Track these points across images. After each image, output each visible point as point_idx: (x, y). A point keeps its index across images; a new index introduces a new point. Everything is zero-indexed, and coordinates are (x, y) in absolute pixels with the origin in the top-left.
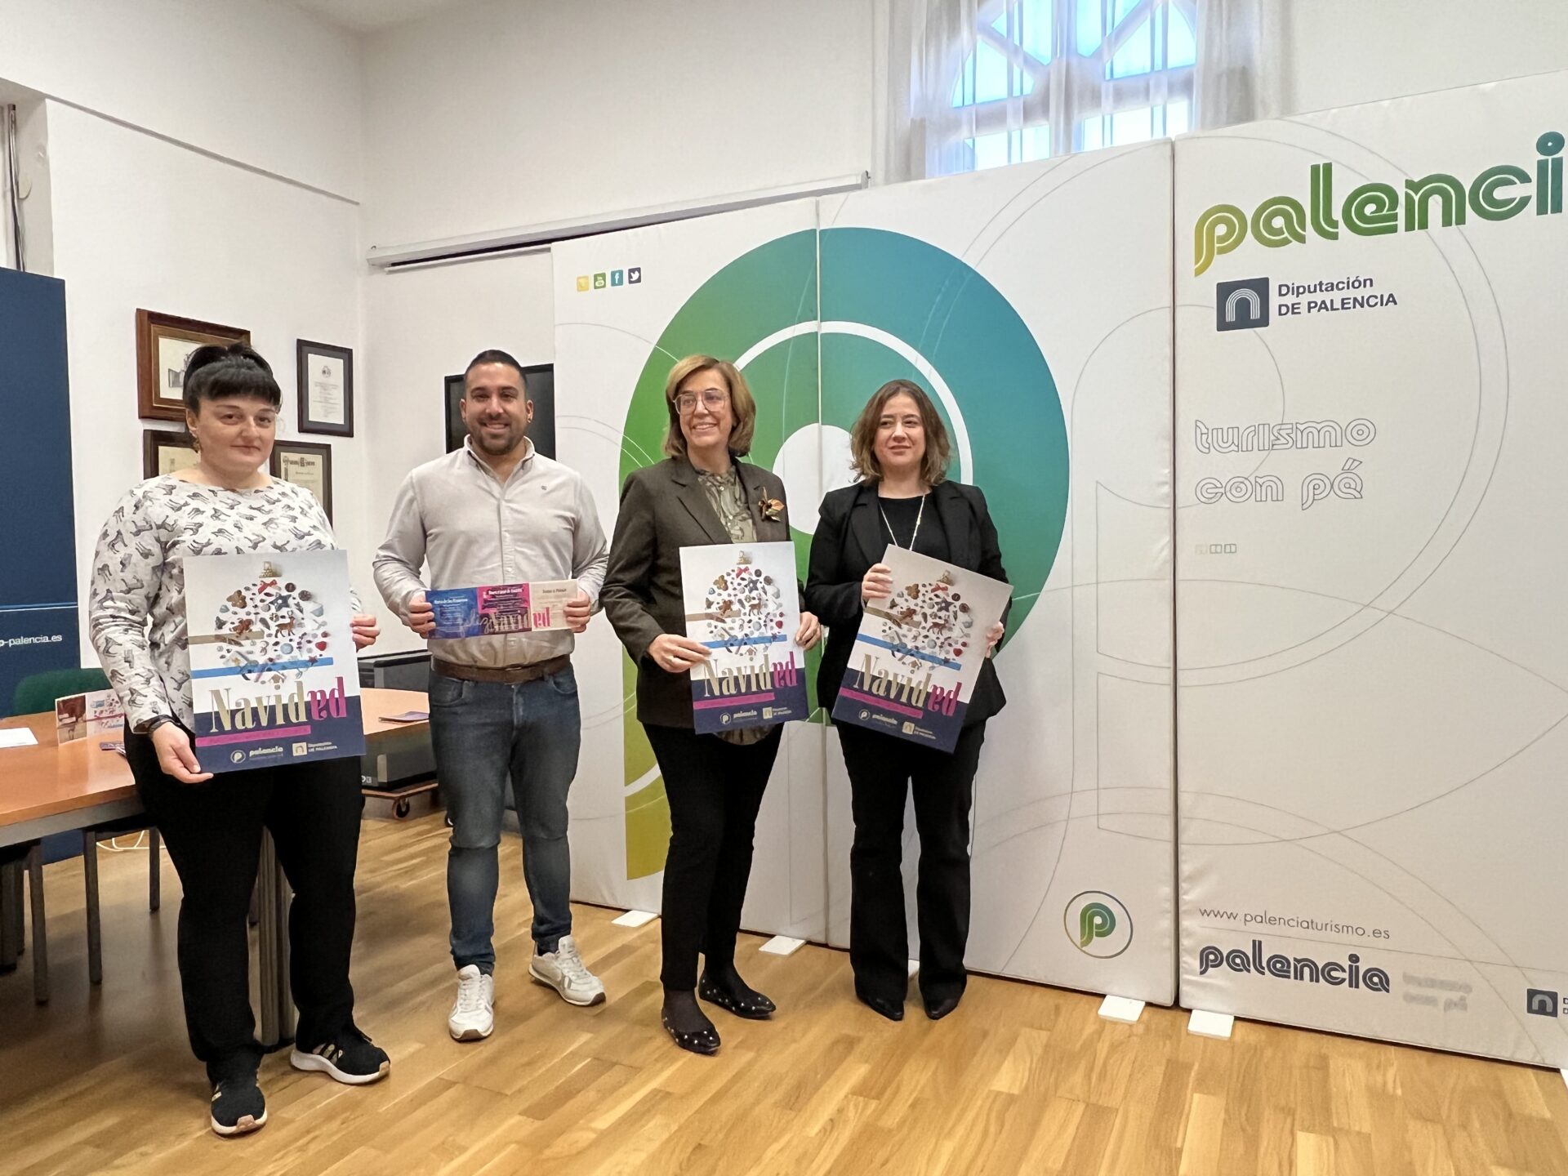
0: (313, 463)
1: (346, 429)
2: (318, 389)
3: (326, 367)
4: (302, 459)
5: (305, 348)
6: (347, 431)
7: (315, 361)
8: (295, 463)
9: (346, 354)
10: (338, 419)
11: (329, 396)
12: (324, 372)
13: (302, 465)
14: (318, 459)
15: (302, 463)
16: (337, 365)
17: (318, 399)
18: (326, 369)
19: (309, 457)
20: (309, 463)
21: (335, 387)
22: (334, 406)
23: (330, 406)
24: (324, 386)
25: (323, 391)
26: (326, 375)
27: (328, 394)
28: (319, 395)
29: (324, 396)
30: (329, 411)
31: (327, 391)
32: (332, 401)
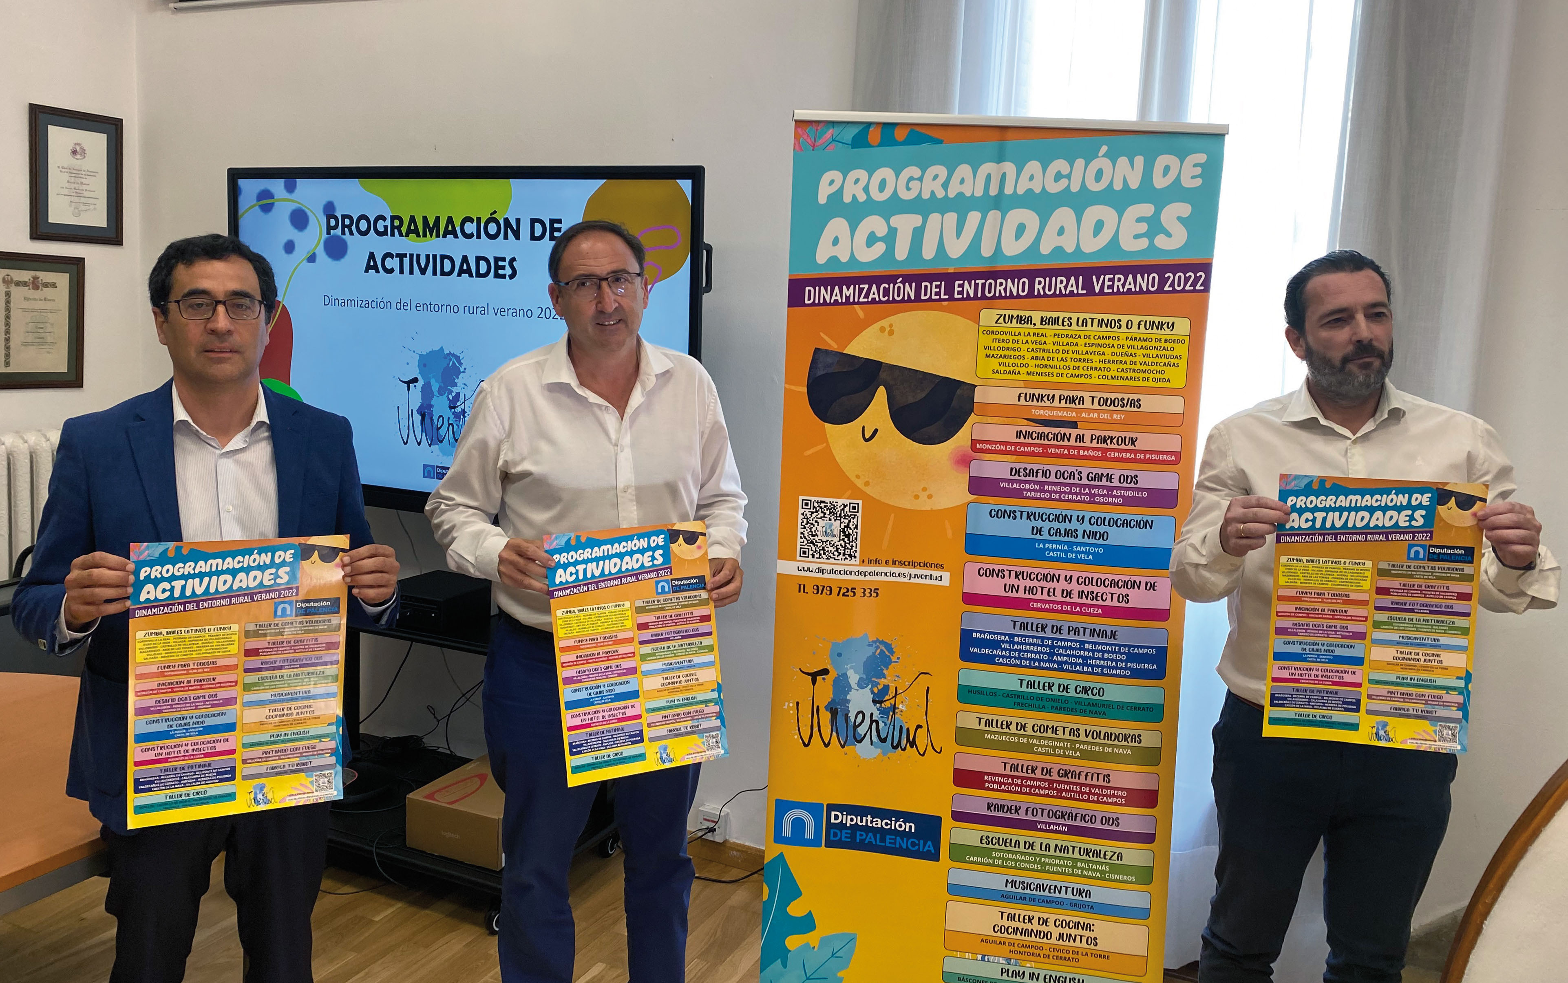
0: (54, 285)
1: (111, 234)
2: (66, 177)
3: (76, 144)
4: (36, 278)
5: (42, 117)
6: (111, 237)
7: (59, 137)
8: (25, 284)
9: (111, 124)
10: (98, 219)
11: (85, 187)
12: (74, 152)
13: (37, 288)
14: (62, 280)
15: (35, 285)
16: (97, 141)
17: (66, 192)
18: (78, 148)
19: (46, 276)
20: (46, 285)
21: (93, 174)
22: (91, 201)
23: (83, 200)
24: (74, 173)
25: (73, 179)
26: (78, 156)
27: (82, 183)
28: (67, 185)
29: (73, 186)
30: (82, 207)
31: (83, 180)
32: (86, 194)
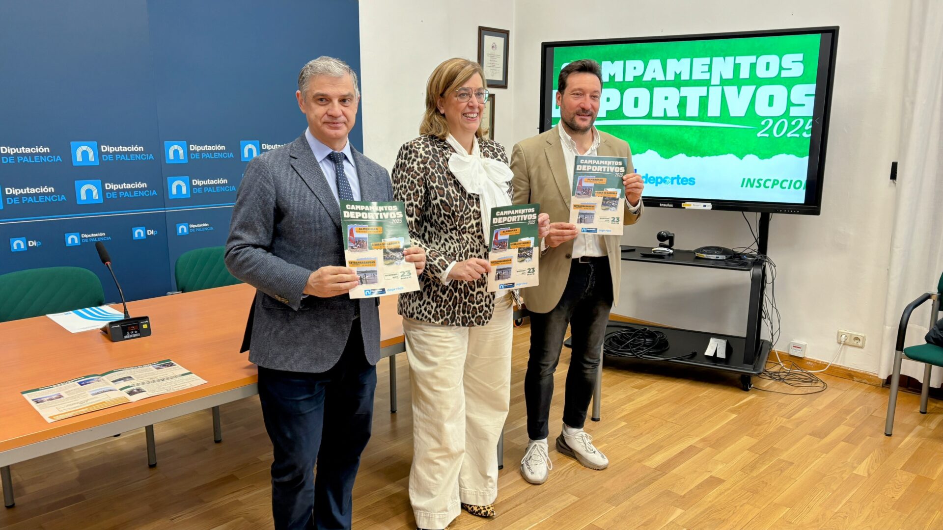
1: (504, 84)
2: (489, 58)
3: (494, 43)
5: (482, 32)
6: (503, 85)
7: (488, 40)
9: (505, 34)
10: (499, 77)
11: (495, 63)
12: (493, 47)
16: (500, 41)
17: (489, 65)
18: (494, 45)
21: (499, 56)
22: (498, 69)
23: (495, 68)
24: (492, 56)
25: (492, 59)
26: (494, 49)
27: (495, 61)
28: (490, 62)
29: (492, 62)
30: (495, 72)
31: (494, 59)
32: (497, 66)
